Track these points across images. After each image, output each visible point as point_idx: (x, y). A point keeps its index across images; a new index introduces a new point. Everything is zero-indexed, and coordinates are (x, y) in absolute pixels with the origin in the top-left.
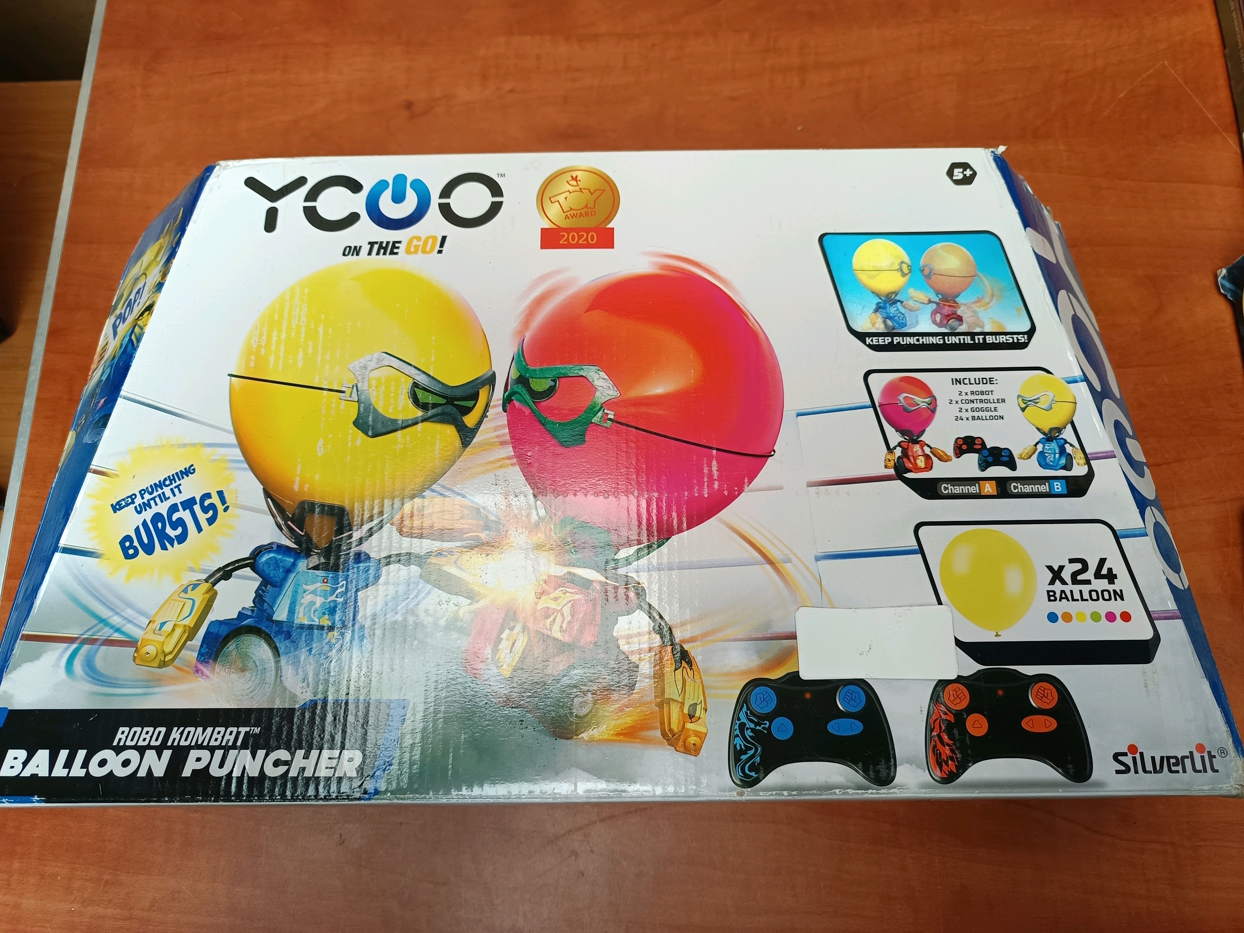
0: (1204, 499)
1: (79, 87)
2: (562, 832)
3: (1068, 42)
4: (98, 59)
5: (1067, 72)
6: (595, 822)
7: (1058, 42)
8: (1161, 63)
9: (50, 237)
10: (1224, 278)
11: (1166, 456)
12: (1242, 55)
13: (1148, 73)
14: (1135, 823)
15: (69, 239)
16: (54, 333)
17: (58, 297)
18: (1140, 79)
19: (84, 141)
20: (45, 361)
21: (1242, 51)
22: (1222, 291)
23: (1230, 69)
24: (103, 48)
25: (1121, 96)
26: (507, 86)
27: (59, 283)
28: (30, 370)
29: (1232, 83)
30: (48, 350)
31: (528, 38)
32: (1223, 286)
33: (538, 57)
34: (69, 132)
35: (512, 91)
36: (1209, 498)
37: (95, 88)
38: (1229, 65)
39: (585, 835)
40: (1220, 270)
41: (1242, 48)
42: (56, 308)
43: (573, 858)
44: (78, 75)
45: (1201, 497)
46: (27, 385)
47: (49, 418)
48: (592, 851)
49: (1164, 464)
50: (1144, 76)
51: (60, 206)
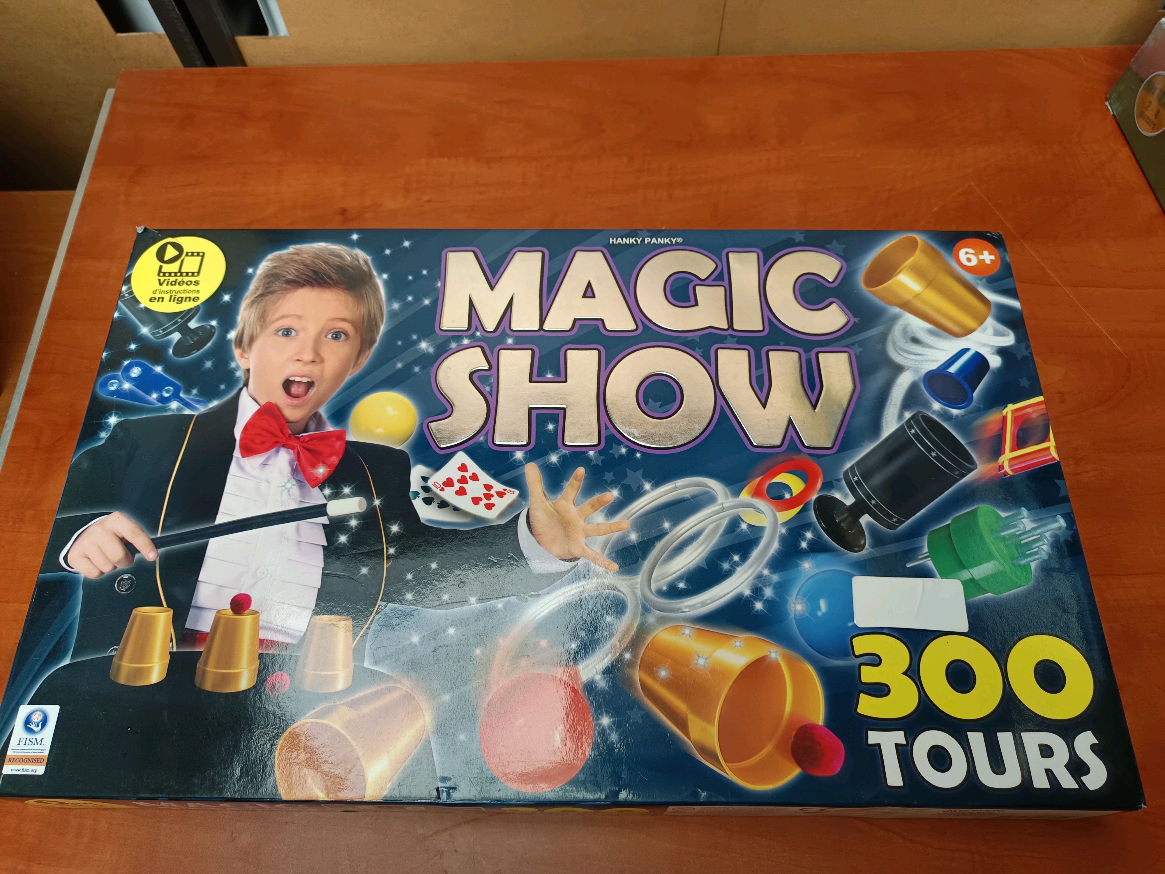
1: (73, 196)
2: (430, 833)
3: (891, 167)
4: (92, 173)
5: (890, 191)
7: (883, 167)
8: (969, 183)
9: (35, 315)
13: (957, 192)
14: (945, 833)
15: (51, 315)
16: (29, 392)
17: (36, 362)
18: (950, 197)
19: (74, 237)
20: (19, 416)
24: (97, 164)
25: (934, 210)
26: (426, 197)
27: (38, 352)
28: (6, 423)
30: (23, 406)
31: (446, 160)
33: (453, 175)
34: (61, 231)
35: (429, 201)
37: (86, 196)
39: (450, 836)
42: (34, 372)
43: (439, 857)
44: (72, 186)
46: (2, 435)
47: (17, 463)
48: (456, 851)
50: (954, 194)
51: (47, 289)
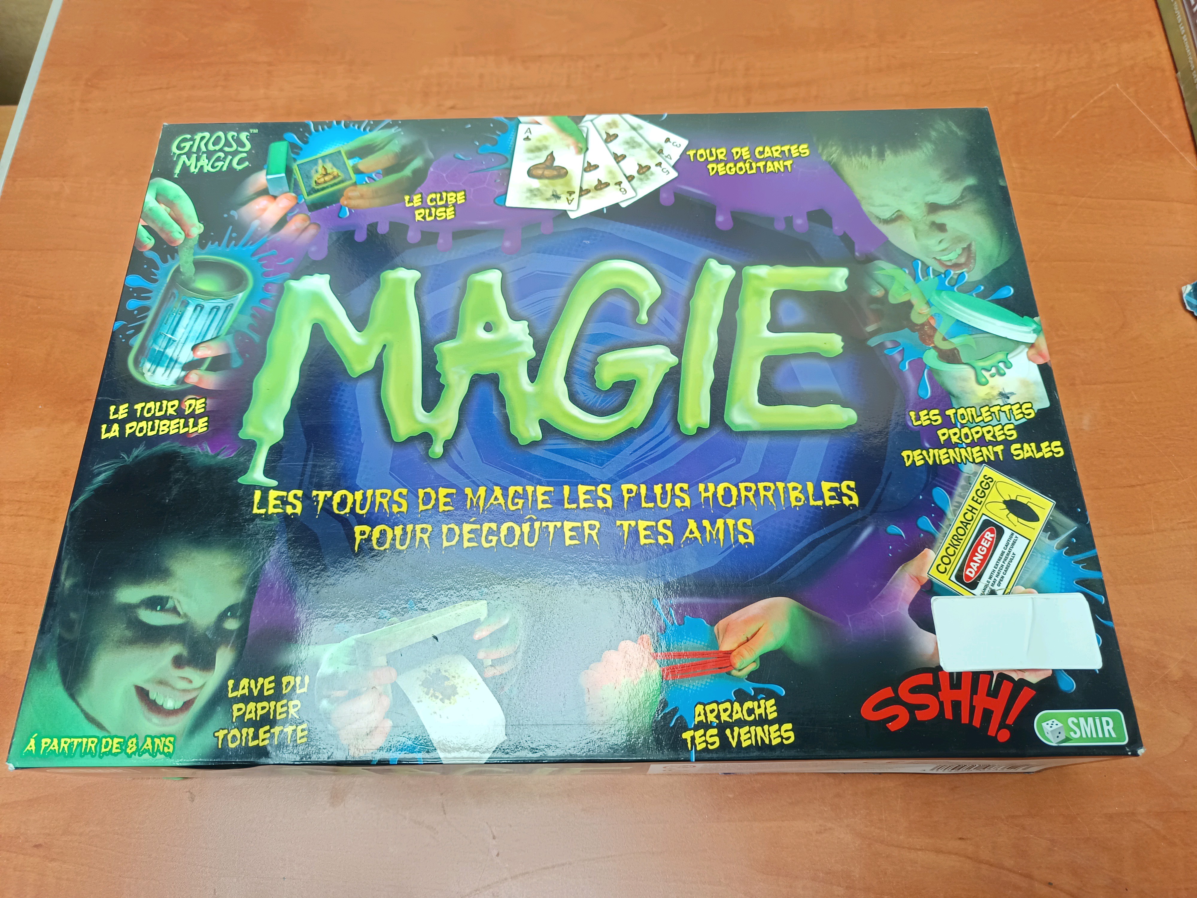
0: (1184, 523)
3: (1017, 66)
5: (1017, 94)
6: (506, 879)
7: (1007, 66)
8: (1113, 85)
10: (1189, 294)
11: (1140, 477)
12: (1195, 76)
13: (1100, 95)
18: (1092, 101)
19: (17, 151)
21: (1195, 72)
22: (1188, 308)
23: (1183, 91)
25: (1073, 116)
26: (449, 103)
29: (1187, 104)
31: (474, 58)
32: (1189, 302)
33: (481, 76)
35: (452, 108)
36: (1189, 522)
38: (1182, 88)
40: (1185, 287)
41: (1194, 69)
44: (14, 101)
45: (1180, 521)
49: (1138, 485)
50: (1096, 98)
